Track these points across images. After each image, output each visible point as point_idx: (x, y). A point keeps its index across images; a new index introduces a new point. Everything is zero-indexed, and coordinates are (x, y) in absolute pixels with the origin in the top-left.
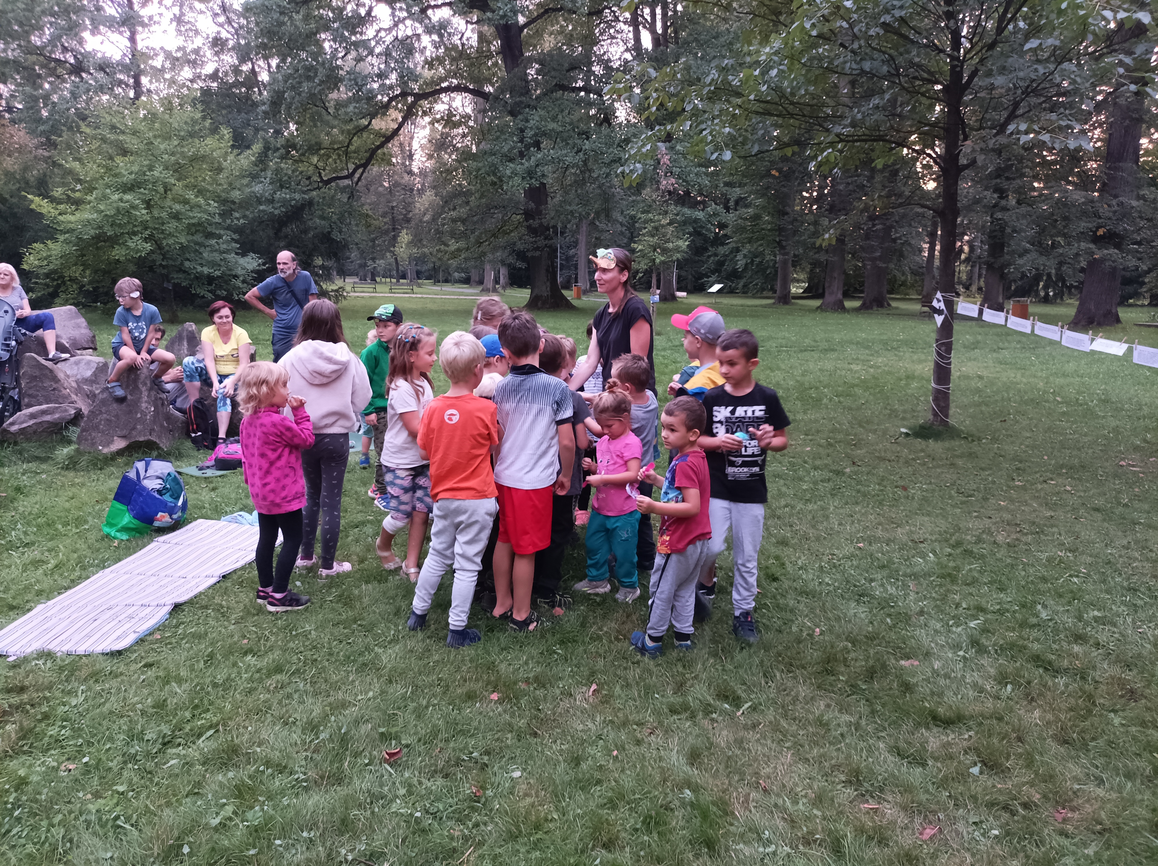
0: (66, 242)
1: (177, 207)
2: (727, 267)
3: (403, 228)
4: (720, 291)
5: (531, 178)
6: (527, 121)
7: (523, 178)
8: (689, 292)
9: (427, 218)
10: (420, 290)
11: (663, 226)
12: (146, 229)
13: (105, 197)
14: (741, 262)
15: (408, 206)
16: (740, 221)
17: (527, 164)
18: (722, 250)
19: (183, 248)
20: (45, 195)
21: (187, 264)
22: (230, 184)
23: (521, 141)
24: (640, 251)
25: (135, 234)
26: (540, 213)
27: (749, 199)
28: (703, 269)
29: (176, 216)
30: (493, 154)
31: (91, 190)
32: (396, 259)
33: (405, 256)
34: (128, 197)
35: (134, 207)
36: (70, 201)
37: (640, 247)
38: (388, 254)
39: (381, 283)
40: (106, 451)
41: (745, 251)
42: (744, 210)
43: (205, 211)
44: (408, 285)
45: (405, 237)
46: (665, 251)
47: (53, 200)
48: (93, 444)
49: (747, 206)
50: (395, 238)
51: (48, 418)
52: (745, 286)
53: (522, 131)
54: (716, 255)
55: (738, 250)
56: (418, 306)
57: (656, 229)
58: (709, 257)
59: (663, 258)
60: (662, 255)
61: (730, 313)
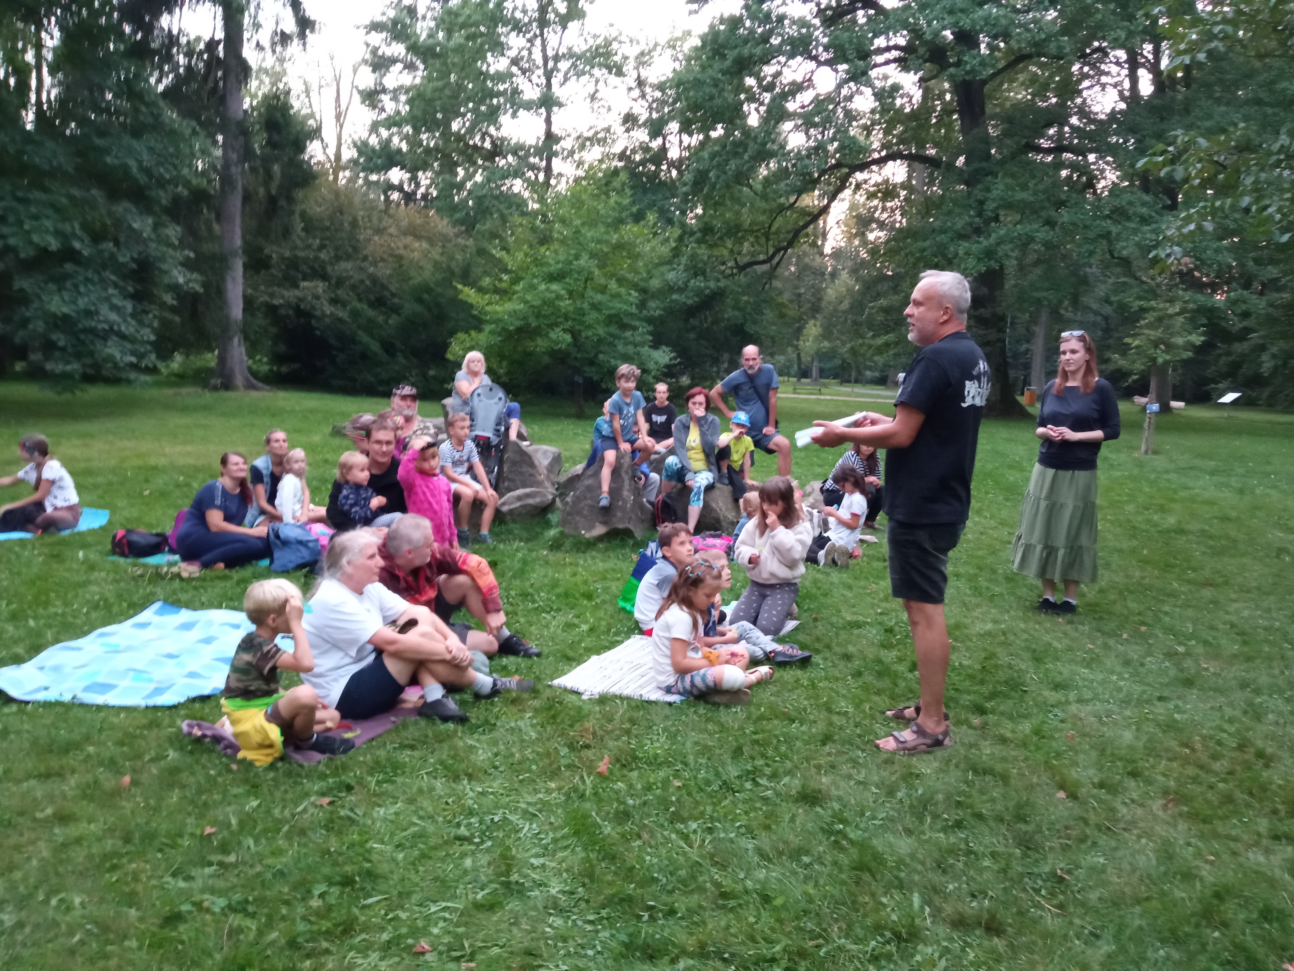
0: (492, 332)
1: (599, 297)
2: (1246, 370)
3: (810, 319)
4: (1234, 402)
5: (990, 259)
6: (988, 190)
7: (979, 259)
8: (1189, 402)
9: (843, 307)
10: (827, 391)
11: (1171, 316)
12: (567, 320)
13: (533, 287)
14: (1267, 364)
15: (818, 292)
16: (1271, 310)
17: (985, 243)
18: (1239, 348)
19: (600, 341)
20: (472, 285)
21: (601, 356)
22: (649, 272)
23: (979, 215)
24: (1137, 347)
25: (557, 325)
27: (1283, 281)
28: (1210, 372)
29: (595, 307)
30: (943, 231)
31: (516, 280)
32: (799, 354)
33: (811, 351)
34: (555, 287)
35: (559, 297)
36: (496, 291)
37: (1137, 343)
38: (790, 349)
40: (588, 536)
41: (1274, 350)
42: (1276, 295)
43: (626, 302)
44: (810, 384)
45: (813, 329)
46: (1170, 347)
47: (481, 290)
48: (577, 528)
49: (1279, 290)
50: (800, 330)
51: (531, 501)
52: (1272, 396)
53: (982, 203)
54: (1229, 354)
55: (1262, 348)
57: (1160, 320)
58: (1219, 356)
59: (1168, 357)
60: (1166, 352)
61: (1253, 431)
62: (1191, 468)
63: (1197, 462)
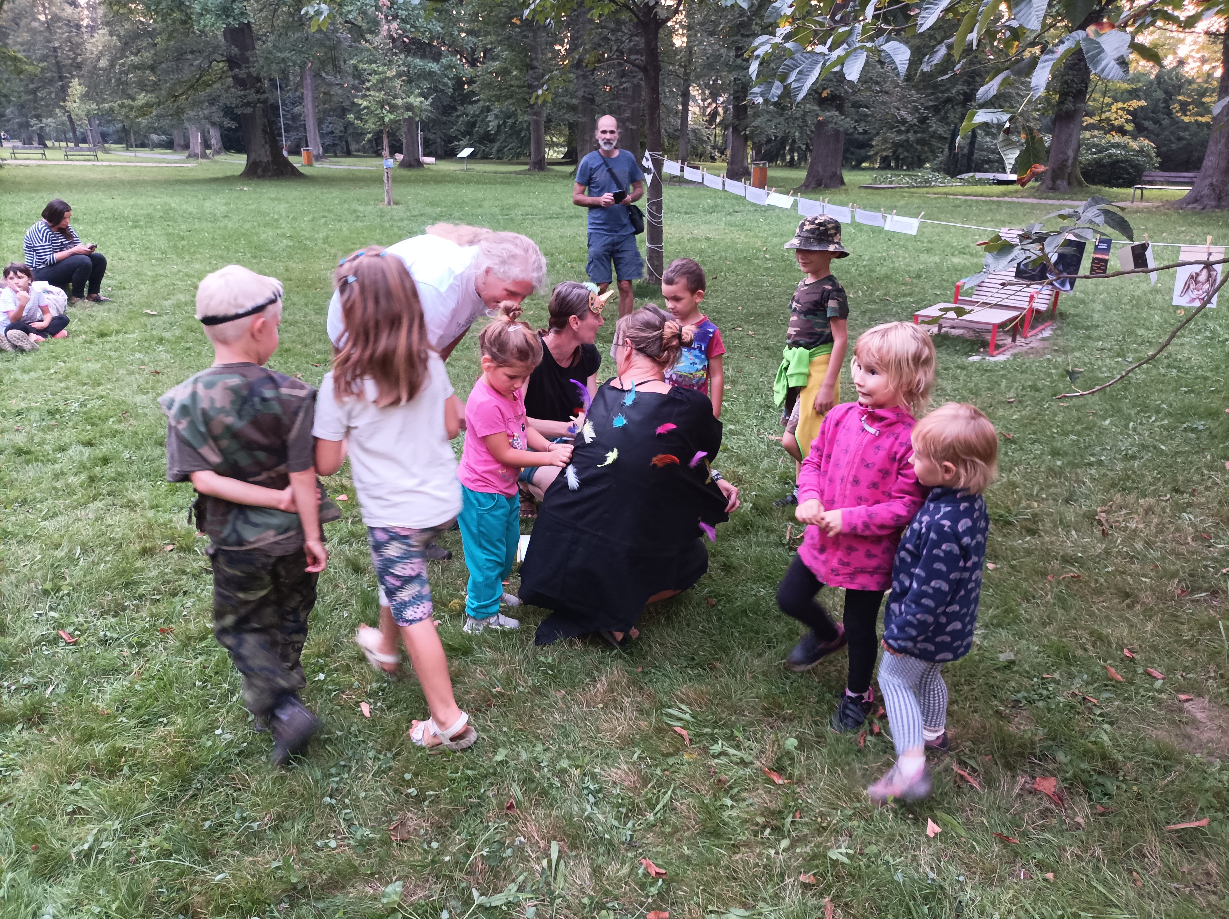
2: (479, 129)
3: (73, 77)
4: (472, 156)
5: (228, 17)
7: (218, 16)
8: (439, 157)
9: (103, 63)
10: (107, 156)
11: (391, 79)
14: (492, 124)
15: (76, 47)
16: (488, 76)
18: (472, 109)
24: (366, 108)
26: (247, 60)
27: (496, 51)
28: (453, 131)
32: (70, 117)
33: (82, 114)
37: (365, 103)
38: (57, 111)
39: (53, 148)
41: (495, 111)
44: (89, 150)
45: (76, 88)
46: (393, 108)
49: (494, 59)
50: (64, 89)
52: (499, 150)
54: (465, 115)
55: (488, 110)
56: (106, 175)
57: (382, 81)
58: (458, 117)
59: (392, 117)
60: (391, 112)
61: (481, 180)
62: (422, 215)
63: (429, 210)
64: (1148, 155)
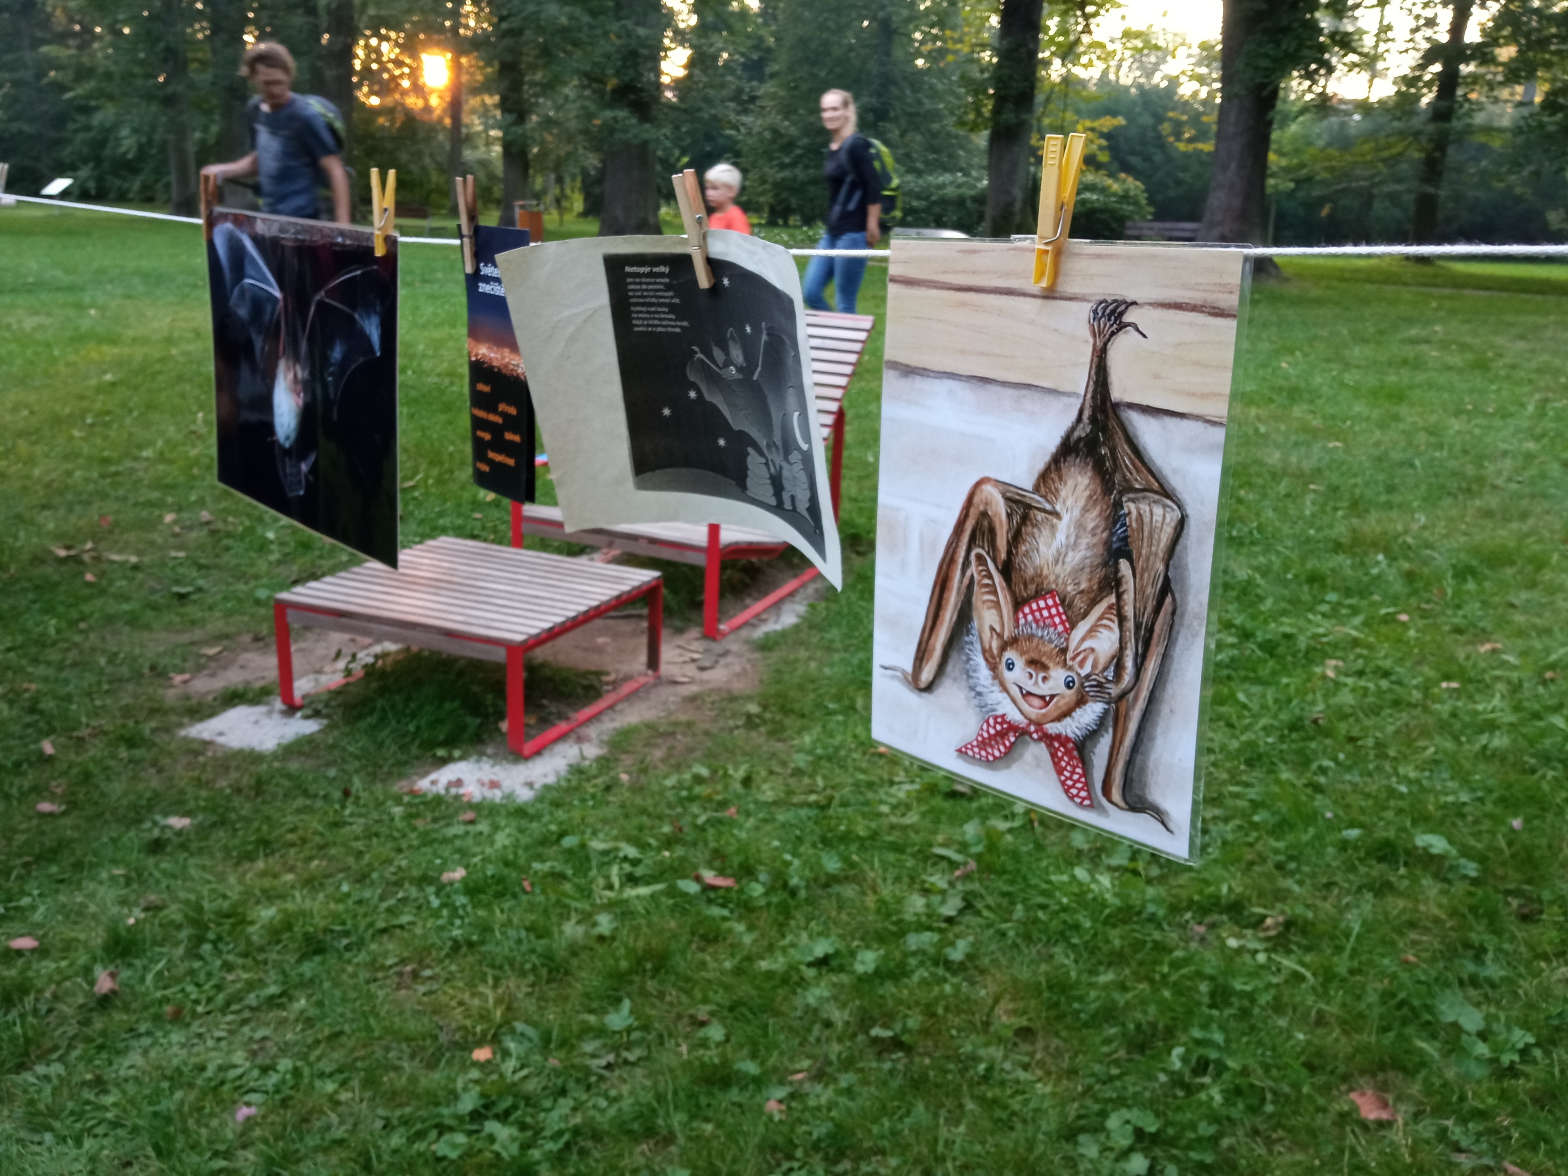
64: (1136, 203)
